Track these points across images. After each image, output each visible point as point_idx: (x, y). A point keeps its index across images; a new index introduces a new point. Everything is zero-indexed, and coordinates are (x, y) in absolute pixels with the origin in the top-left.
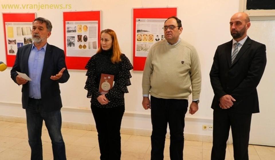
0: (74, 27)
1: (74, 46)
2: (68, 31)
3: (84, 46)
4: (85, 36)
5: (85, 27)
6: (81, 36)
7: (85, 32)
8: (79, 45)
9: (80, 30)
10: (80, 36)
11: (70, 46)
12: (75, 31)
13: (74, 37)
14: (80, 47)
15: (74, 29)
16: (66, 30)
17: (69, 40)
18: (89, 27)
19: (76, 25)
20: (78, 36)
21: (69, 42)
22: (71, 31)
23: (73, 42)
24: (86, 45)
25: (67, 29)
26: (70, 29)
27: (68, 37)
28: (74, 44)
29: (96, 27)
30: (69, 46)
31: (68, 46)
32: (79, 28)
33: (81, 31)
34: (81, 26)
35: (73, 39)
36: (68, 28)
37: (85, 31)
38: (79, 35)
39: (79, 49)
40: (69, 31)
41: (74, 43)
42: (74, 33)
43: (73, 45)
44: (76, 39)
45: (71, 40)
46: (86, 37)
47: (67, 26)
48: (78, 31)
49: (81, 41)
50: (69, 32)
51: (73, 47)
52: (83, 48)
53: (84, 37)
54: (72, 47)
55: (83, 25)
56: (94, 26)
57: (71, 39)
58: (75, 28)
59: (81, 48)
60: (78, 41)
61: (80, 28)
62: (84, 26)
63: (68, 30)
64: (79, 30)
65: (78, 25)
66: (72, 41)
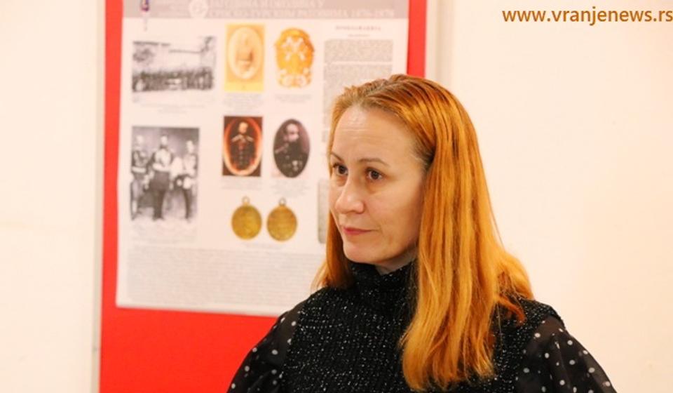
0: (197, 43)
1: (188, 214)
2: (144, 76)
3: (274, 215)
4: (292, 128)
5: (296, 45)
6: (258, 121)
7: (295, 91)
8: (238, 204)
9: (248, 75)
10: (243, 127)
11: (158, 215)
12: (199, 79)
13: (189, 134)
14: (244, 220)
15: (193, 63)
16: (129, 68)
17: (153, 160)
18: (328, 44)
19: (218, 28)
20: (231, 124)
21: (146, 181)
22: (171, 76)
23: (181, 177)
24: (291, 205)
25: (138, 58)
26: (163, 62)
27: (138, 130)
28: (188, 198)
29: (389, 44)
30: (150, 211)
31: (134, 216)
32: (238, 58)
33: (257, 77)
34: (259, 31)
35: (183, 153)
36: (143, 54)
37: (295, 84)
38: (239, 120)
39: (236, 243)
40: (152, 81)
41: (187, 184)
42: (193, 94)
43: (175, 206)
44: (213, 147)
45: (163, 156)
46: (294, 137)
47: (133, 29)
48: (231, 77)
49: (257, 173)
50: (147, 89)
51: (184, 223)
52: (264, 235)
53: (282, 132)
54: (173, 221)
55: (274, 29)
56: (374, 35)
57: (162, 147)
58: (204, 50)
59: (253, 235)
60: (226, 172)
61: (245, 52)
62: (286, 34)
63: (140, 68)
64: (236, 70)
65: (231, 31)
66: (175, 169)
